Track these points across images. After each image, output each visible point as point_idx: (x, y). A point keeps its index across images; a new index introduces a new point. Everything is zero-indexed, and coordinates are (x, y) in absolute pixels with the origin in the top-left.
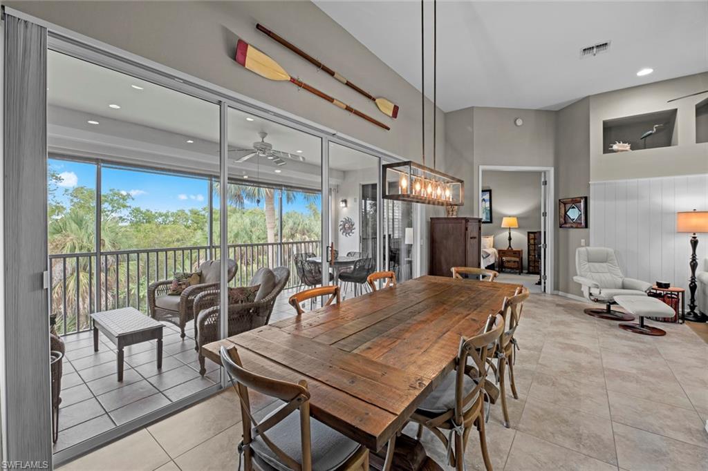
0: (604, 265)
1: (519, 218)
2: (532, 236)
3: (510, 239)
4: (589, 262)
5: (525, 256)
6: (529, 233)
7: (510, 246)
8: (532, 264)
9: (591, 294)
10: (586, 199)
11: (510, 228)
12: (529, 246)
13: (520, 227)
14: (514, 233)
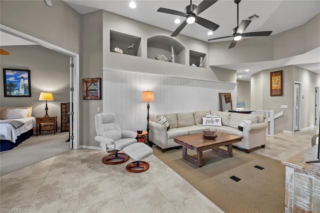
0: (112, 124)
1: (54, 94)
2: (64, 106)
3: (47, 109)
4: (103, 123)
5: (59, 120)
6: (62, 104)
7: (47, 114)
8: (64, 125)
9: (107, 148)
10: (101, 80)
11: (46, 101)
12: (61, 113)
13: (55, 101)
14: (50, 105)
